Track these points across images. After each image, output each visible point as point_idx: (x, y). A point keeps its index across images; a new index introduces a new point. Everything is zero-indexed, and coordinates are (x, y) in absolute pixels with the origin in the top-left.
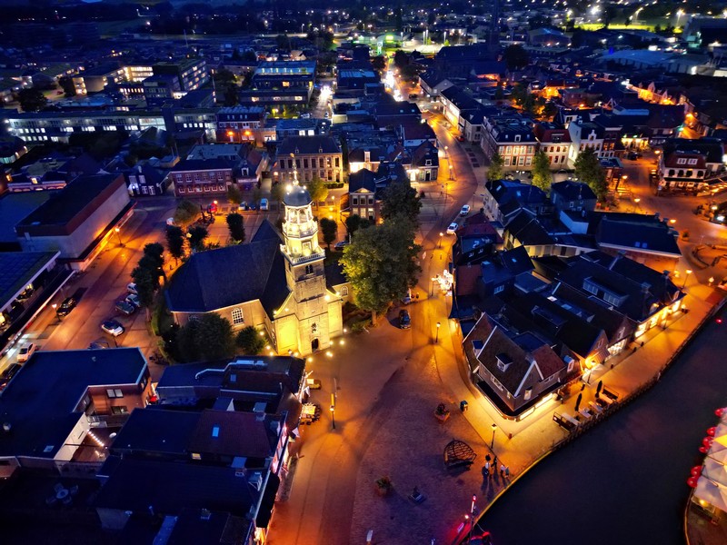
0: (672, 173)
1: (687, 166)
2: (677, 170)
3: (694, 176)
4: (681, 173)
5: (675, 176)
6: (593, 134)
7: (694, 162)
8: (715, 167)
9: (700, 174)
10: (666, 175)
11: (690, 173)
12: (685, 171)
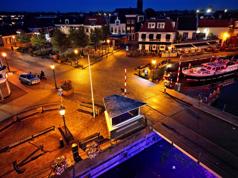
0: (144, 37)
1: (155, 30)
2: (147, 34)
3: (163, 40)
4: (151, 37)
5: (147, 40)
6: (117, 20)
7: (162, 25)
8: (190, 34)
9: (168, 37)
10: (140, 40)
11: (159, 37)
12: (155, 34)
